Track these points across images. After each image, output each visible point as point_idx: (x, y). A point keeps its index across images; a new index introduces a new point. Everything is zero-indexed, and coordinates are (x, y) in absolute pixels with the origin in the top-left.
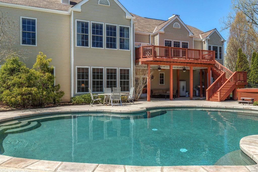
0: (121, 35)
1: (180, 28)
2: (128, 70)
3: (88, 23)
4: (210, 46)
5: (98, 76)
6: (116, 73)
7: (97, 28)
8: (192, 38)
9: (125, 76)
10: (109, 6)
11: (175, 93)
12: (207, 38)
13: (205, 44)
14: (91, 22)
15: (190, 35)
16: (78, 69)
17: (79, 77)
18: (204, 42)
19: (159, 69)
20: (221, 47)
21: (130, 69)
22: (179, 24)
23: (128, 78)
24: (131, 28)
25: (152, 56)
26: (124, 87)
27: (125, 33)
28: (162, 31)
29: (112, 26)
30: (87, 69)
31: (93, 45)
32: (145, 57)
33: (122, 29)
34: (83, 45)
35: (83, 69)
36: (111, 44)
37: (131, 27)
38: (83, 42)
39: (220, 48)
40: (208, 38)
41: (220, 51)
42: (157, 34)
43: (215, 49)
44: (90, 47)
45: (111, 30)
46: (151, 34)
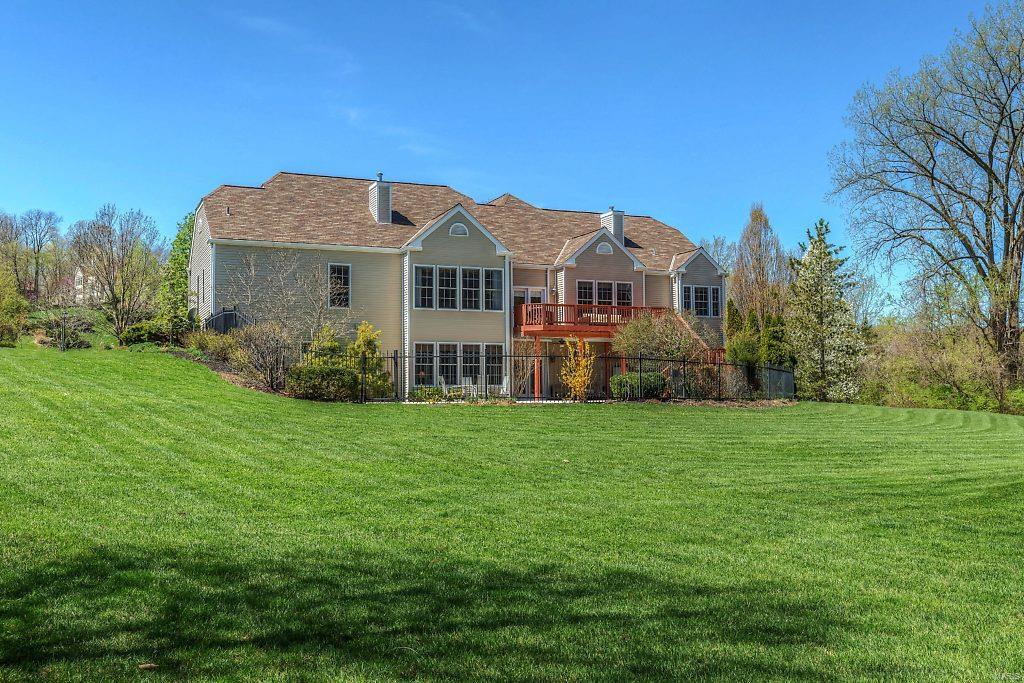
0: (488, 284)
1: (612, 253)
2: (500, 349)
3: (432, 269)
4: (689, 288)
5: (448, 357)
6: (478, 353)
7: (448, 276)
8: (640, 273)
9: (494, 357)
10: (468, 236)
12: (681, 269)
13: (675, 282)
14: (438, 266)
15: (635, 268)
16: (417, 346)
18: (675, 278)
20: (717, 289)
21: (504, 344)
22: (609, 246)
23: (500, 362)
24: (504, 272)
27: (495, 280)
28: (572, 263)
29: (472, 270)
30: (431, 346)
31: (441, 305)
33: (489, 274)
34: (423, 305)
35: (425, 346)
36: (471, 302)
37: (504, 270)
38: (424, 300)
39: (715, 291)
40: (683, 270)
41: (716, 298)
42: (561, 269)
43: (701, 293)
44: (436, 308)
45: (471, 277)
46: (550, 268)
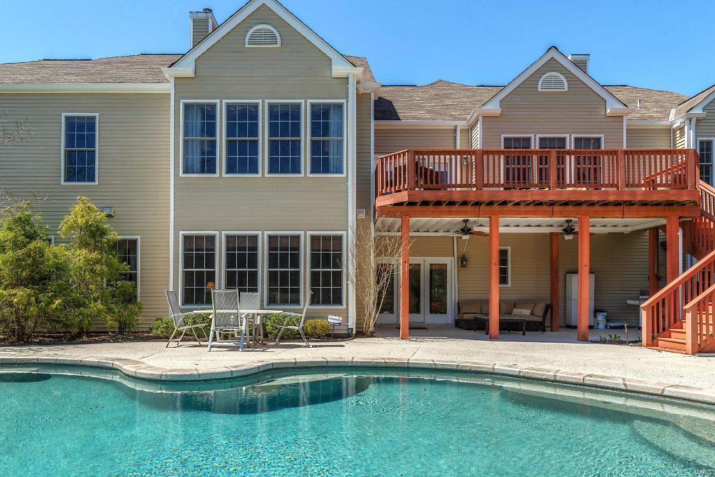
0: (317, 129)
1: (566, 89)
2: (339, 239)
3: (214, 106)
4: (710, 143)
5: (242, 257)
6: (298, 249)
7: (242, 119)
8: (618, 119)
9: (327, 257)
10: (278, 45)
11: (541, 314)
12: (692, 112)
13: (682, 135)
14: (224, 101)
15: (608, 111)
16: (186, 238)
17: (188, 261)
18: (681, 129)
19: (466, 231)
21: (344, 233)
22: (562, 77)
23: (337, 264)
24: (347, 106)
25: (406, 187)
26: (326, 292)
27: (330, 122)
28: (494, 108)
29: (286, 105)
30: (211, 239)
31: (231, 169)
32: (388, 193)
33: (319, 112)
35: (199, 238)
37: (347, 102)
40: (698, 111)
42: (477, 123)
44: (221, 173)
45: (285, 119)
46: (461, 124)
